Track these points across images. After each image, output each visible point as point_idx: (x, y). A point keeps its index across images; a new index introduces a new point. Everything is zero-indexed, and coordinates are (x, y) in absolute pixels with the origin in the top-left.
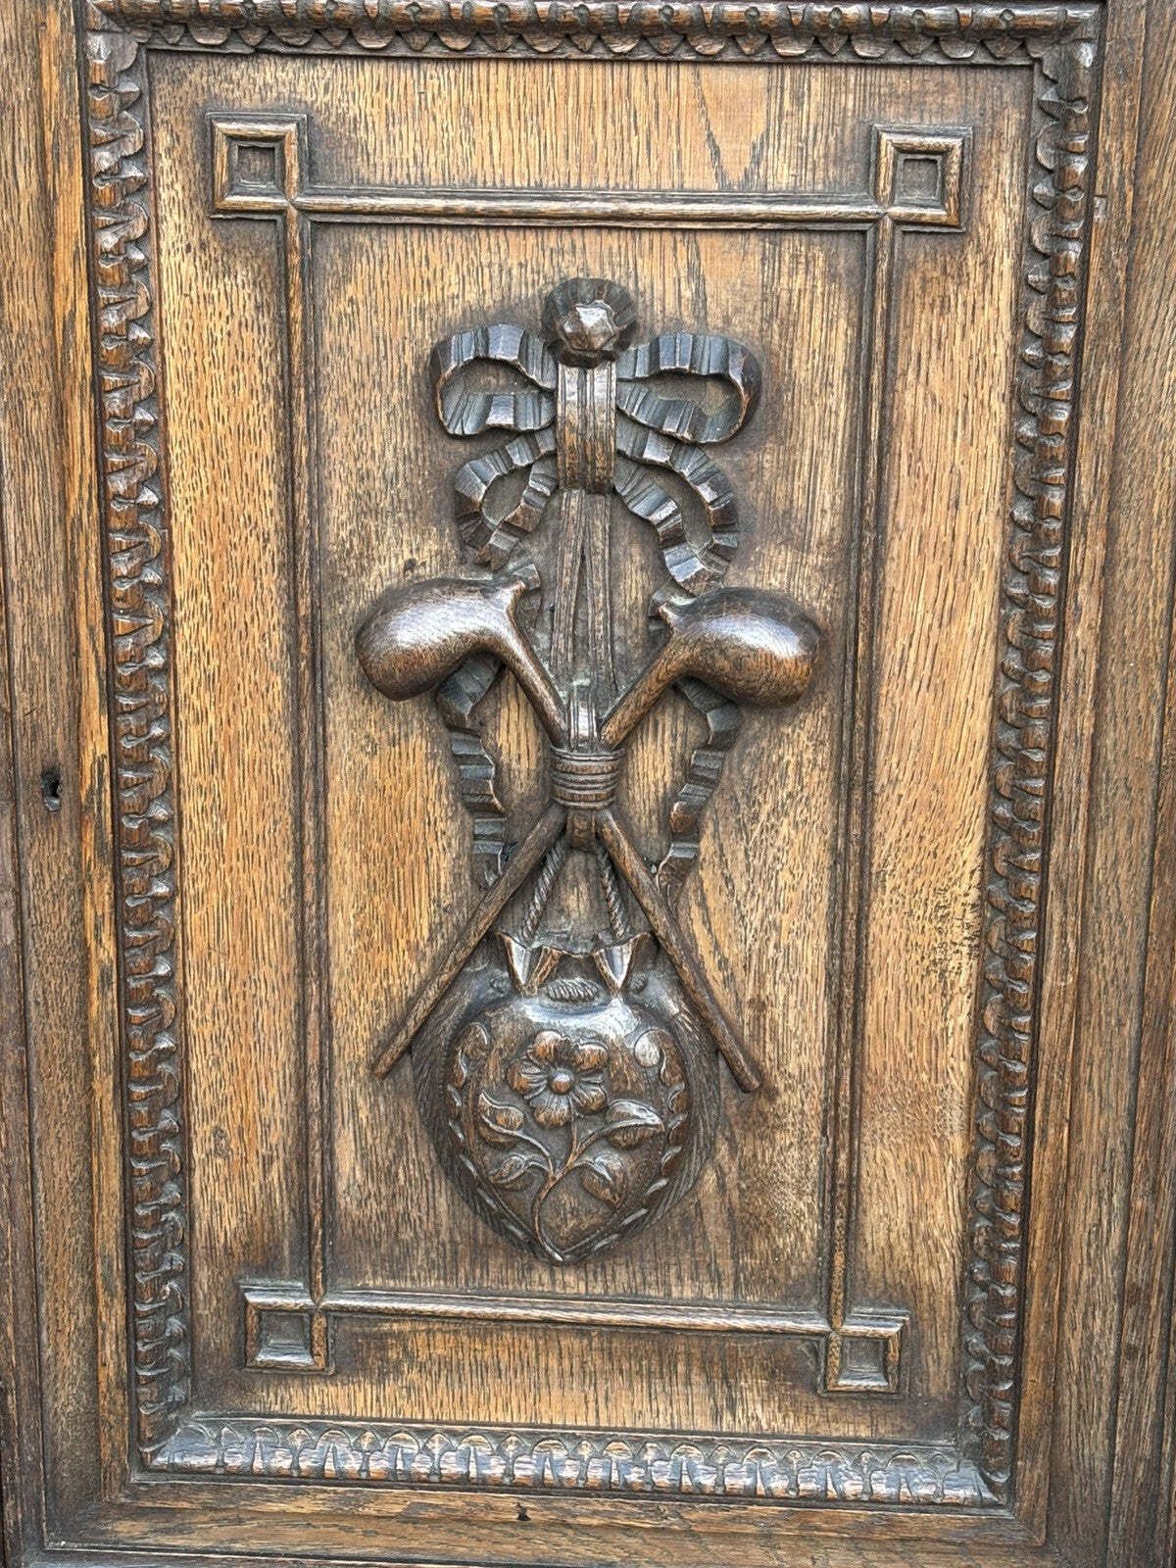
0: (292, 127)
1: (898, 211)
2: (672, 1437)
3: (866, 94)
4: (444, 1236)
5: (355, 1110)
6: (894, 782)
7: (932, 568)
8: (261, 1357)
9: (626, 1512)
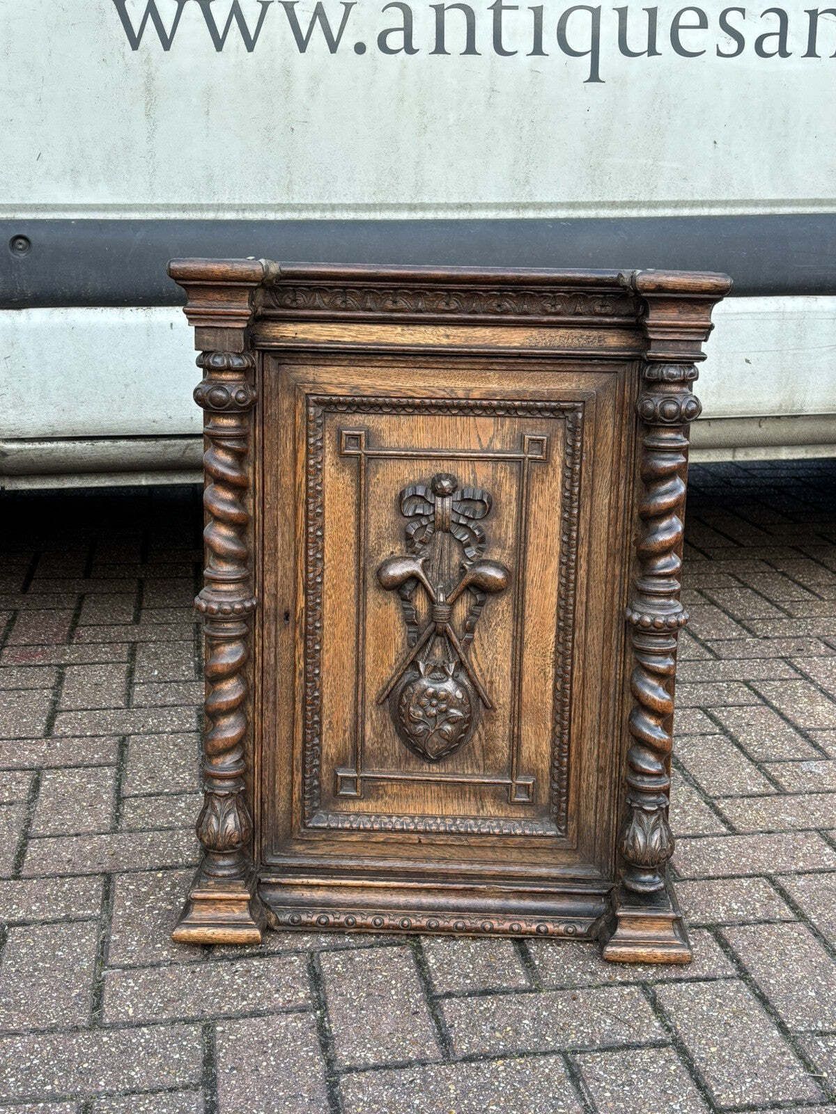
0: (363, 432)
1: (530, 456)
2: (464, 818)
3: (521, 425)
4: (397, 755)
5: (371, 716)
6: (530, 616)
7: (540, 554)
8: (341, 793)
9: (451, 840)
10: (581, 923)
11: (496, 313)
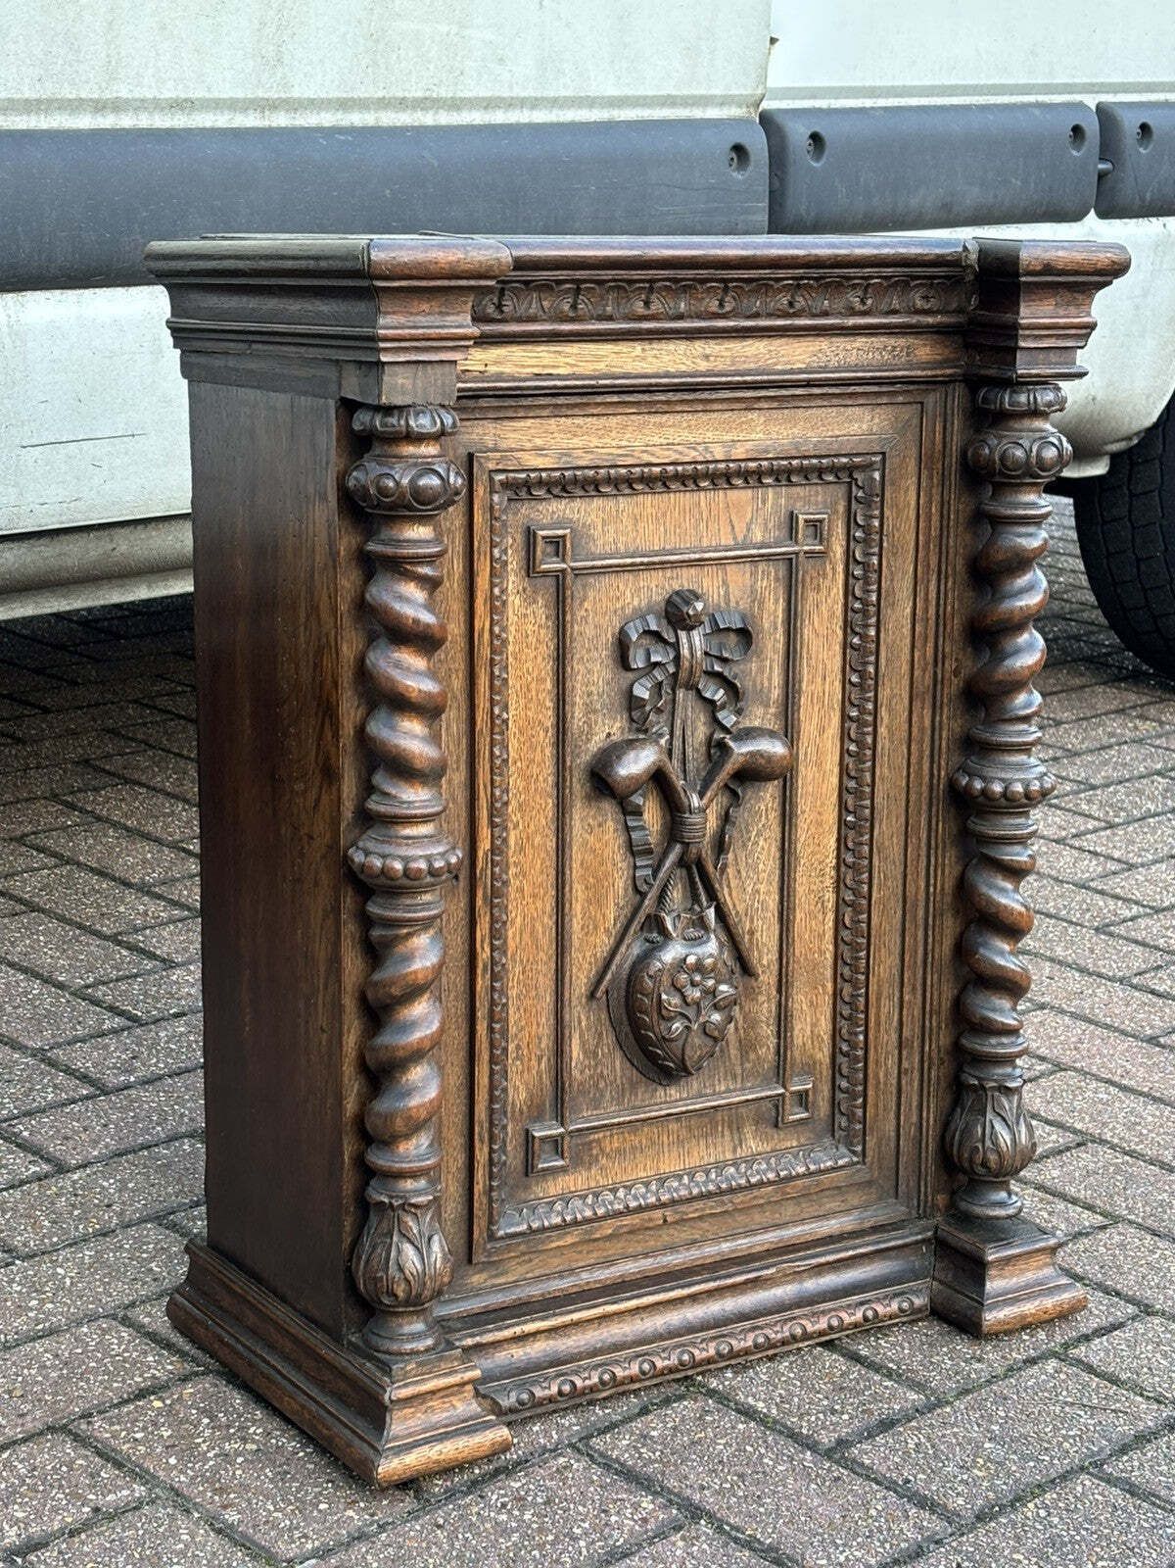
0: (568, 531)
1: (806, 548)
2: (720, 1166)
3: (789, 497)
4: (619, 1082)
5: (580, 1023)
6: (803, 812)
7: (816, 709)
8: (540, 1166)
9: (710, 1207)
10: (916, 1292)
11: (786, 315)
